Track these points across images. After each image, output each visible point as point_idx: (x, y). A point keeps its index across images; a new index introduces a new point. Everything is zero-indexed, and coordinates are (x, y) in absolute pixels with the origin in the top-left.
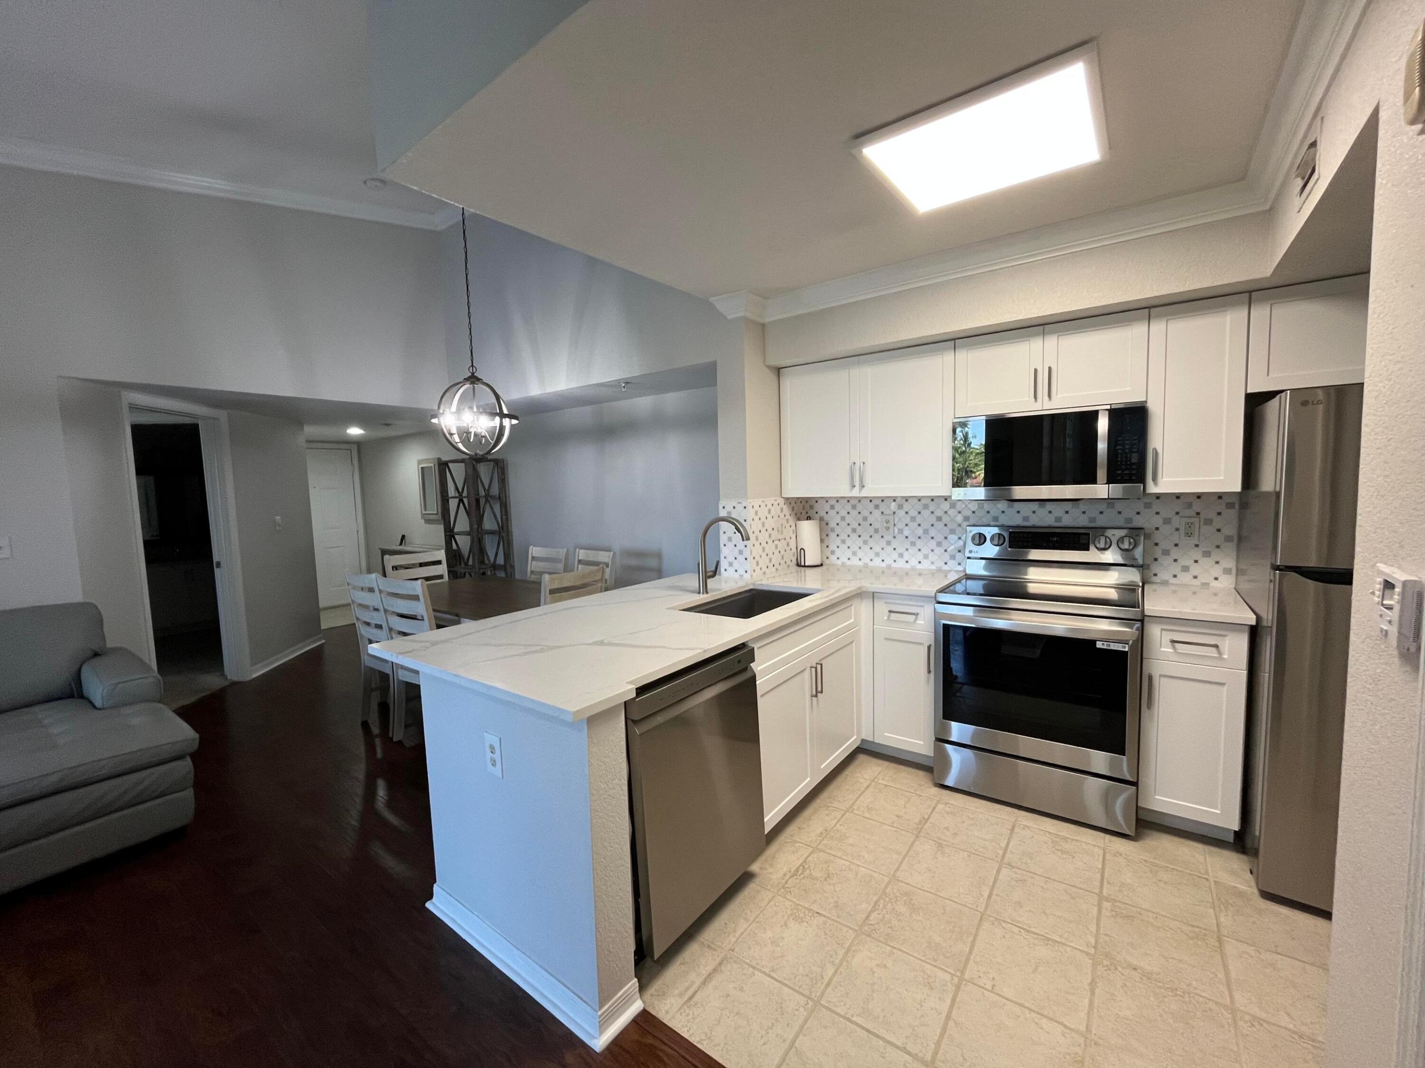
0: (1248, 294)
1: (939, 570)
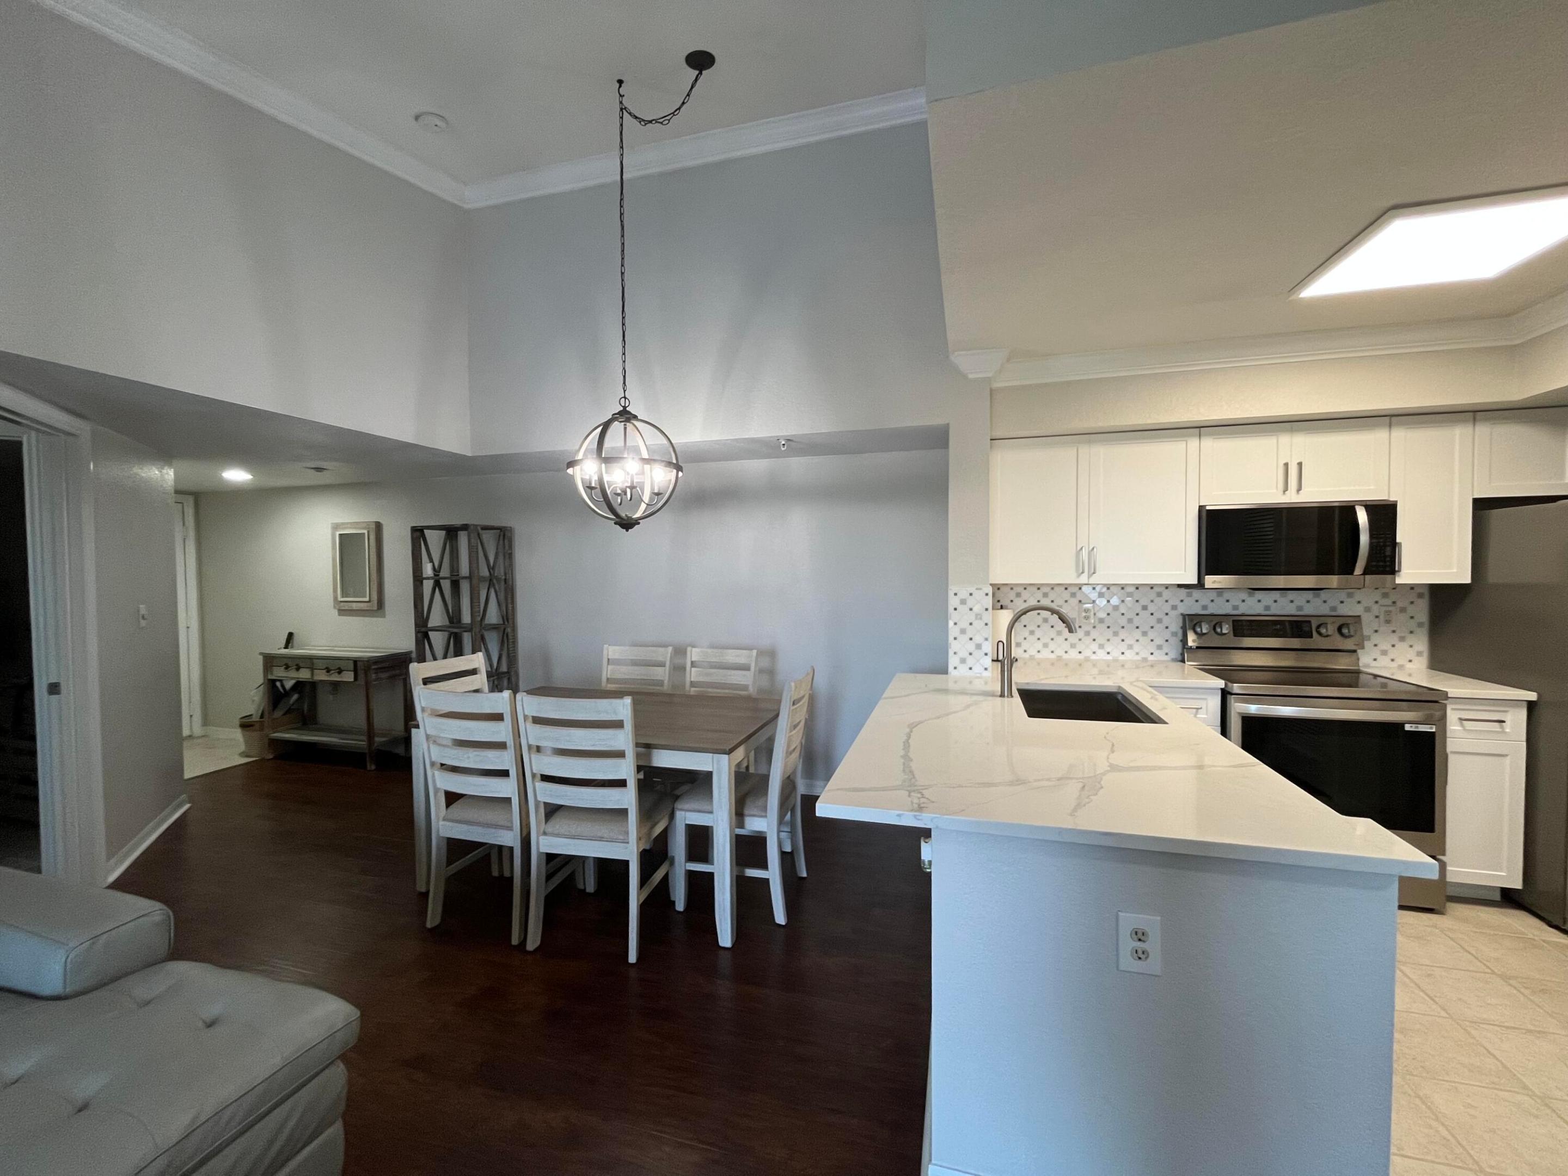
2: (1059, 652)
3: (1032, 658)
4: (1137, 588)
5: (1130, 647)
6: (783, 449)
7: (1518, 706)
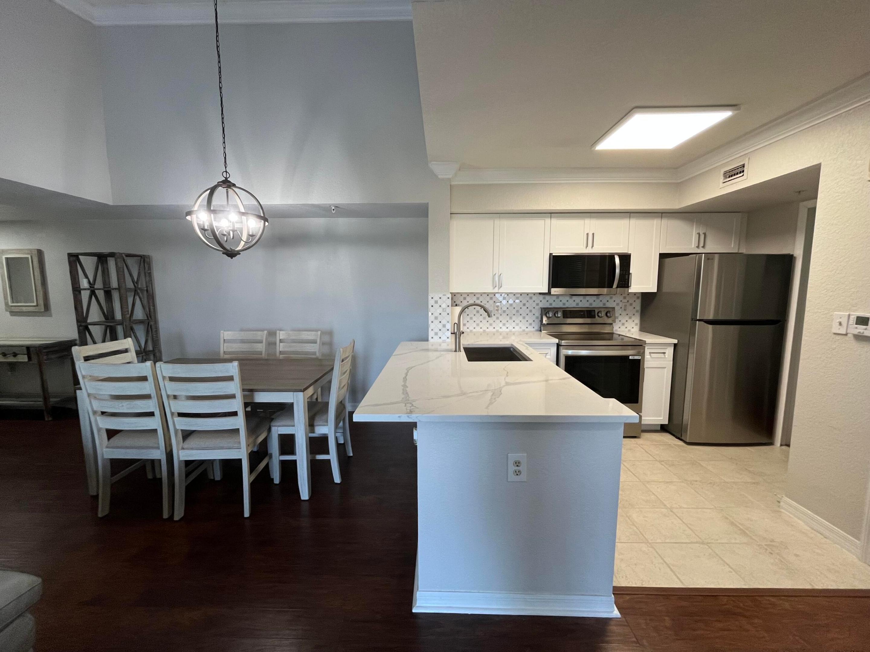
0: (661, 214)
1: (524, 331)
2: (484, 328)
3: (471, 331)
4: (521, 295)
5: (517, 325)
6: (333, 212)
7: (670, 346)
